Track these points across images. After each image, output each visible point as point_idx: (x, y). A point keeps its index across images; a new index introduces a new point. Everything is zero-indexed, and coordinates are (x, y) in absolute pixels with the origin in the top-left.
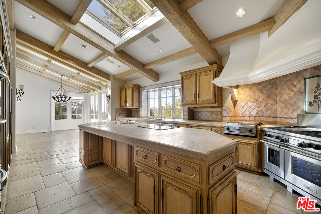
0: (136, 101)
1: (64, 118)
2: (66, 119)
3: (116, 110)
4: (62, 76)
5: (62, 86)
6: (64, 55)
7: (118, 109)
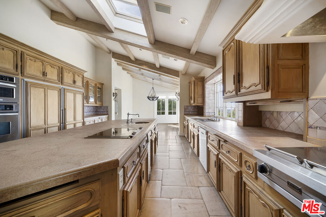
0: (199, 97)
1: (163, 113)
2: (164, 114)
3: (185, 107)
4: (153, 79)
5: (153, 88)
6: (139, 62)
7: (186, 106)
